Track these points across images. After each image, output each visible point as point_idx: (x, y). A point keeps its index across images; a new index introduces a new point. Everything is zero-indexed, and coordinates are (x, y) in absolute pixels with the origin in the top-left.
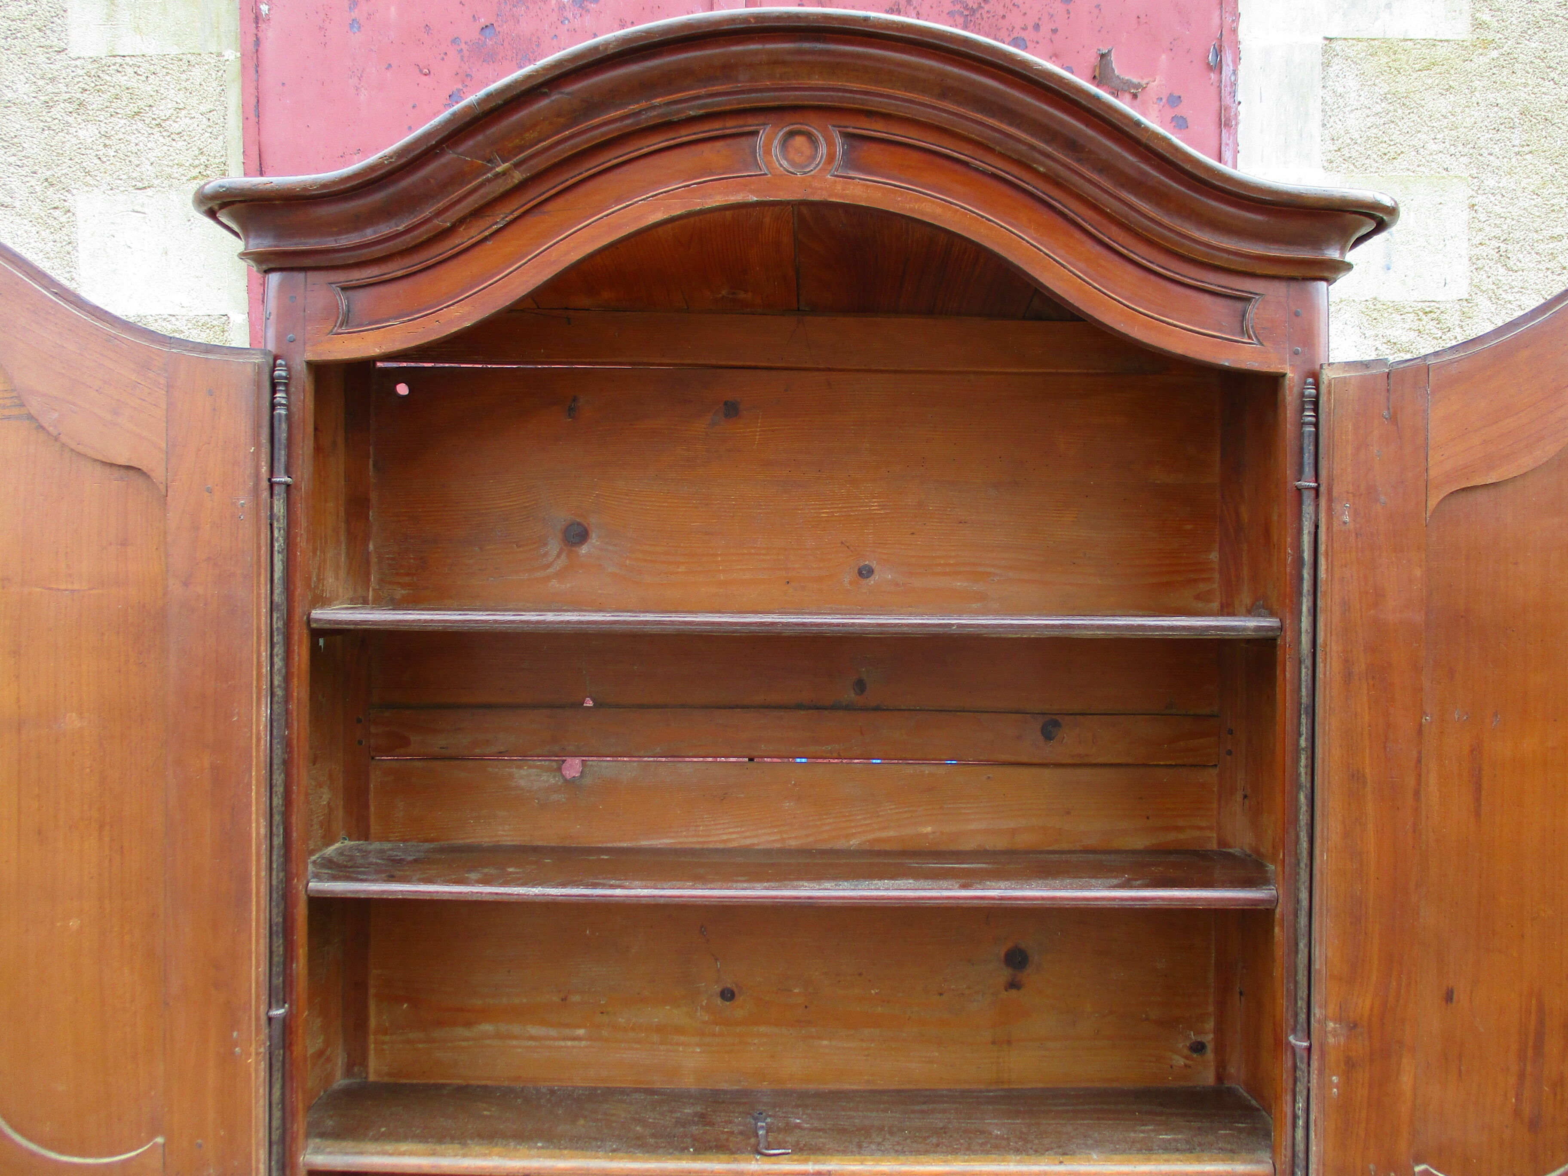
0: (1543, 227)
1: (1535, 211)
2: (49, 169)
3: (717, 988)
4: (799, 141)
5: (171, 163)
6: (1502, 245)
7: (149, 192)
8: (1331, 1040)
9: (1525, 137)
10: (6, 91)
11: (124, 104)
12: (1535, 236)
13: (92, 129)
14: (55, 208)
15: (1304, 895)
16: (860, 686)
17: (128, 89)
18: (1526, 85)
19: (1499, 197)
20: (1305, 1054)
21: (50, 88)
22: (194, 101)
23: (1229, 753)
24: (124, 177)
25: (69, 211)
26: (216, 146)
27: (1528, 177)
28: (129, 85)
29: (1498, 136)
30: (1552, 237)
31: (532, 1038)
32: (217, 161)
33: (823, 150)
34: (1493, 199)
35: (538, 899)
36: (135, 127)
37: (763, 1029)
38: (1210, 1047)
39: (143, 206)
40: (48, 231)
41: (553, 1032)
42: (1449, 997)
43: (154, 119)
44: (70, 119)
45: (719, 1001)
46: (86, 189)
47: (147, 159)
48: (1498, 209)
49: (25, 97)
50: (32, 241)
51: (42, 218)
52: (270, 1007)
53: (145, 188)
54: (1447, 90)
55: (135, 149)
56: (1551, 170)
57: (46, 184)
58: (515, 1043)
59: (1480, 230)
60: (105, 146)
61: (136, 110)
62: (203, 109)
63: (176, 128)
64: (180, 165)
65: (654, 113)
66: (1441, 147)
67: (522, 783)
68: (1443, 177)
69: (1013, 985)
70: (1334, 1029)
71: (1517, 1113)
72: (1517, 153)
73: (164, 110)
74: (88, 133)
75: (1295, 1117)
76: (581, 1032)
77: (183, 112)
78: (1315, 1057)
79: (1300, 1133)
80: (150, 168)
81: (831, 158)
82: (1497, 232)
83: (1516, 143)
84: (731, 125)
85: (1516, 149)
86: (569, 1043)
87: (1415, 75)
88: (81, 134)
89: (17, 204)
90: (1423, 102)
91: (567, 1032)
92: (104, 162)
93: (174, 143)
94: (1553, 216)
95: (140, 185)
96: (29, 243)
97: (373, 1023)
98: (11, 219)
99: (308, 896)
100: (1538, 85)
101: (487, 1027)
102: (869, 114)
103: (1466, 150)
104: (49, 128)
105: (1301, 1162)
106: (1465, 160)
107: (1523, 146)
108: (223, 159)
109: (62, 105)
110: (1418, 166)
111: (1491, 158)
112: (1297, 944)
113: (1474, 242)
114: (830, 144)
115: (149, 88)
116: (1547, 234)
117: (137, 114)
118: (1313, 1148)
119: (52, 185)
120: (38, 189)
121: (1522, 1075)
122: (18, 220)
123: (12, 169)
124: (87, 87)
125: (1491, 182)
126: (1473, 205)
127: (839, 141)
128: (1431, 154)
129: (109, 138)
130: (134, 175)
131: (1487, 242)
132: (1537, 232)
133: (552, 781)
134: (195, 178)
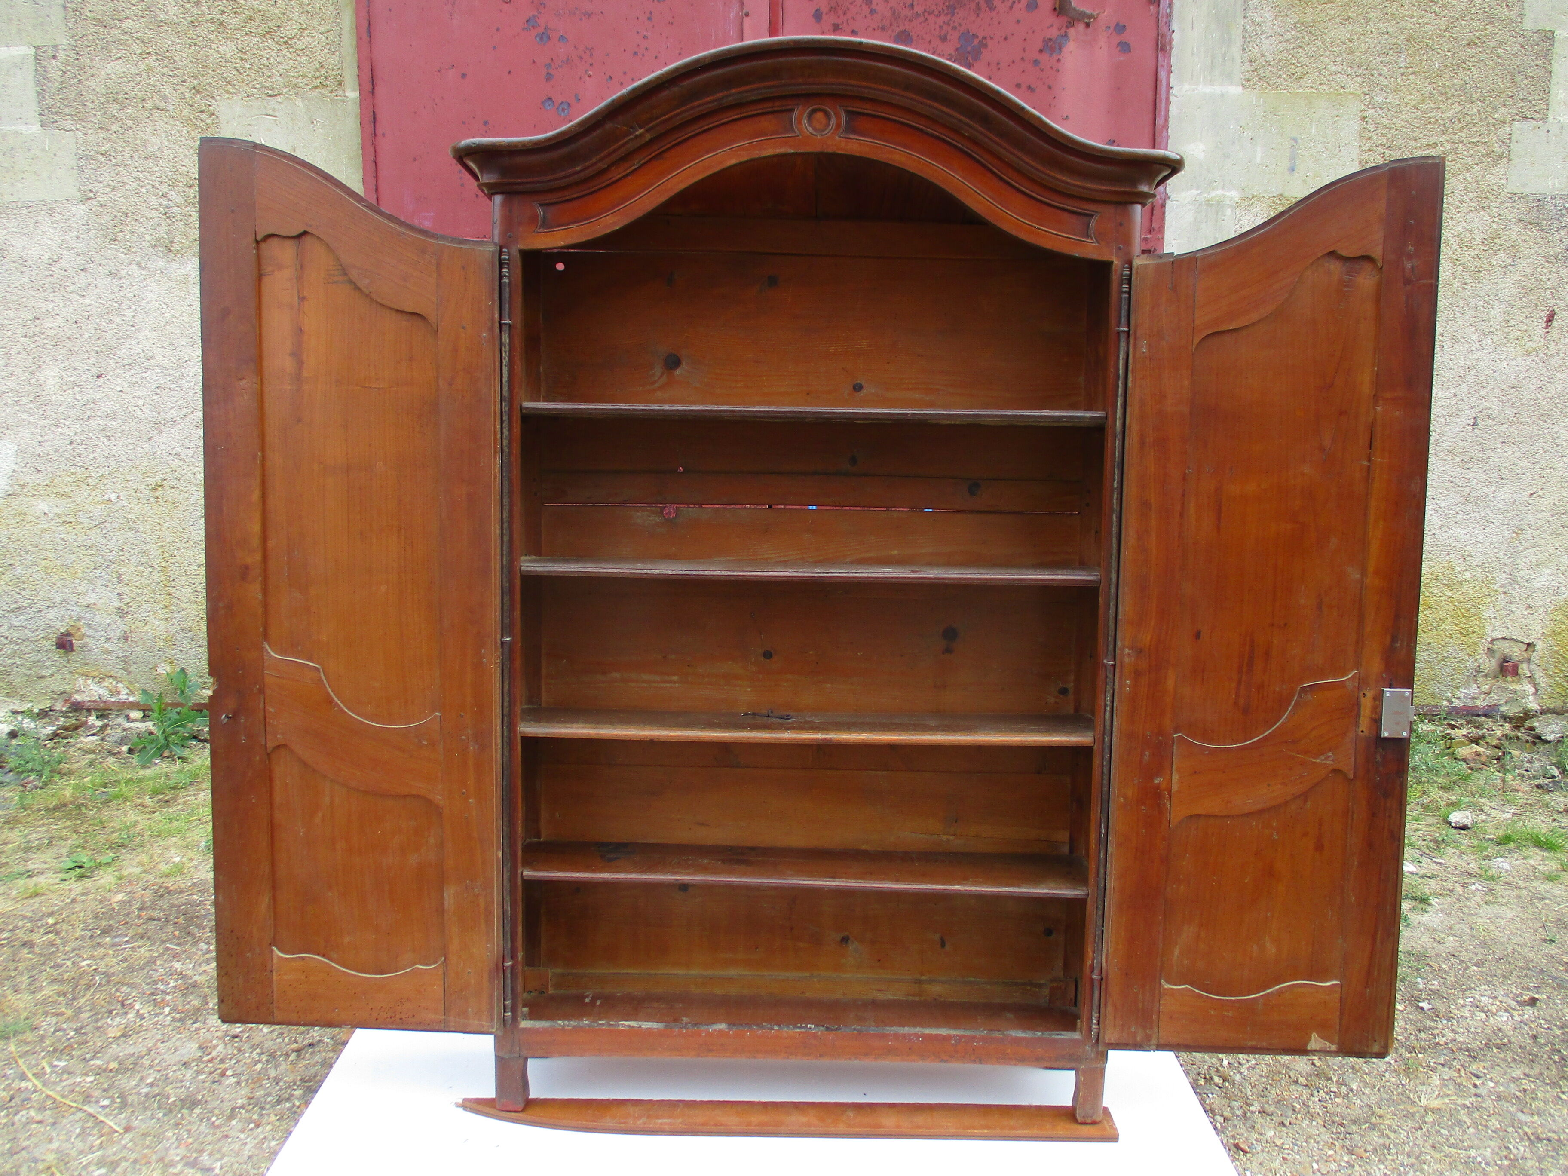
0: (1421, 136)
1: (1415, 122)
2: (195, 79)
3: (761, 651)
4: (819, 115)
5: (296, 75)
6: (1386, 151)
7: (279, 99)
8: (1127, 660)
9: (1409, 60)
10: (159, 12)
11: (257, 24)
12: (1414, 144)
13: (231, 45)
14: (202, 112)
15: (1114, 576)
16: (854, 461)
17: (260, 11)
18: (1412, 17)
19: (1385, 110)
20: (1112, 669)
21: (195, 11)
22: (315, 23)
23: (1088, 505)
24: (258, 86)
25: (213, 114)
26: (334, 61)
27: (1411, 94)
28: (261, 8)
29: (1387, 59)
30: (1427, 145)
31: (644, 682)
32: (334, 73)
33: (833, 121)
34: (1381, 112)
35: (659, 577)
36: (266, 44)
37: (790, 676)
38: (1071, 691)
39: (274, 110)
40: (196, 131)
41: (657, 678)
42: (1198, 635)
43: (282, 37)
44: (212, 37)
45: (762, 659)
46: (227, 96)
47: (278, 71)
48: (1385, 121)
49: (175, 18)
50: (183, 139)
51: (191, 120)
52: (502, 637)
53: (275, 95)
54: (1347, 20)
55: (266, 63)
56: (1429, 88)
57: (193, 91)
58: (633, 684)
59: (1369, 138)
60: (242, 59)
61: (267, 30)
62: (322, 29)
63: (300, 45)
64: (304, 76)
65: (731, 98)
66: (1339, 68)
67: (638, 521)
68: (1341, 94)
69: (948, 650)
70: (1129, 654)
71: (1236, 704)
72: (1402, 74)
73: (290, 29)
74: (227, 49)
75: (1106, 705)
76: (675, 678)
77: (307, 32)
78: (1117, 670)
79: (1108, 715)
80: (279, 79)
81: (838, 126)
82: (1384, 140)
83: (1402, 65)
84: (777, 105)
85: (1402, 71)
86: (668, 685)
87: (1320, 8)
88: (222, 49)
89: (171, 108)
90: (1326, 31)
91: (667, 678)
92: (241, 74)
93: (299, 58)
94: (1429, 127)
95: (271, 92)
96: (181, 141)
97: (544, 671)
98: (166, 120)
99: (521, 575)
100: (1422, 17)
101: (616, 675)
102: (863, 99)
103: (1360, 71)
104: (195, 44)
105: (1108, 731)
106: (1359, 79)
107: (1407, 68)
108: (339, 72)
109: (206, 25)
110: (1321, 84)
111: (1381, 78)
112: (1109, 605)
113: (1364, 148)
114: (838, 117)
115: (277, 11)
116: (1424, 141)
117: (268, 33)
118: (1115, 723)
119: (199, 92)
120: (187, 95)
121: (1239, 682)
122: (171, 121)
123: (165, 79)
124: (226, 10)
125: (1380, 99)
126: (1365, 118)
127: (843, 115)
128: (1331, 74)
129: (245, 53)
130: (267, 85)
131: (1375, 148)
132: (1416, 140)
133: (657, 520)
134: (316, 87)
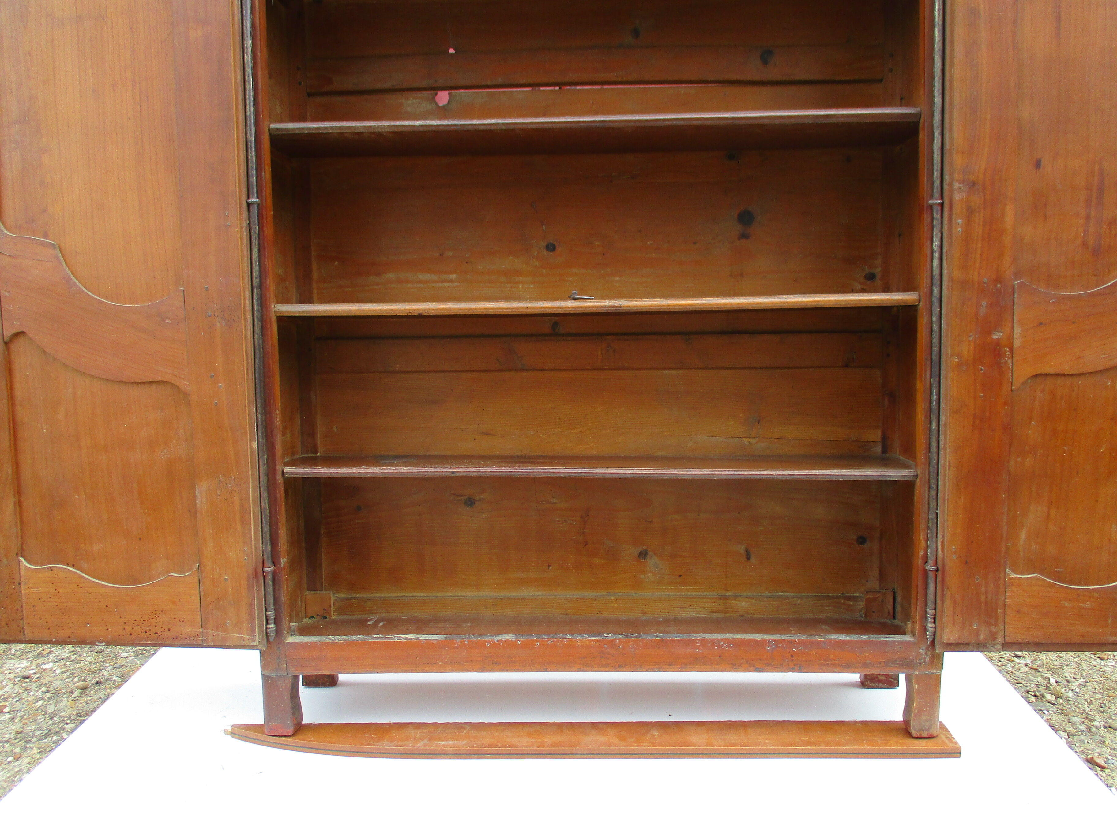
3: (543, 244)
8: (957, 196)
15: (937, 99)
16: (636, 33)
20: (939, 208)
23: (891, 70)
31: (420, 282)
35: (421, 129)
37: (575, 270)
38: (878, 276)
41: (434, 277)
42: (1038, 165)
45: (545, 252)
52: (248, 198)
58: (409, 285)
67: (409, 109)
69: (744, 236)
70: (960, 188)
71: (1084, 244)
75: (932, 252)
76: (453, 276)
78: (946, 209)
79: (936, 263)
86: (446, 285)
91: (444, 277)
97: (315, 275)
99: (270, 134)
101: (391, 276)
105: (937, 281)
112: (933, 135)
118: (945, 271)
121: (1088, 218)
133: (429, 107)
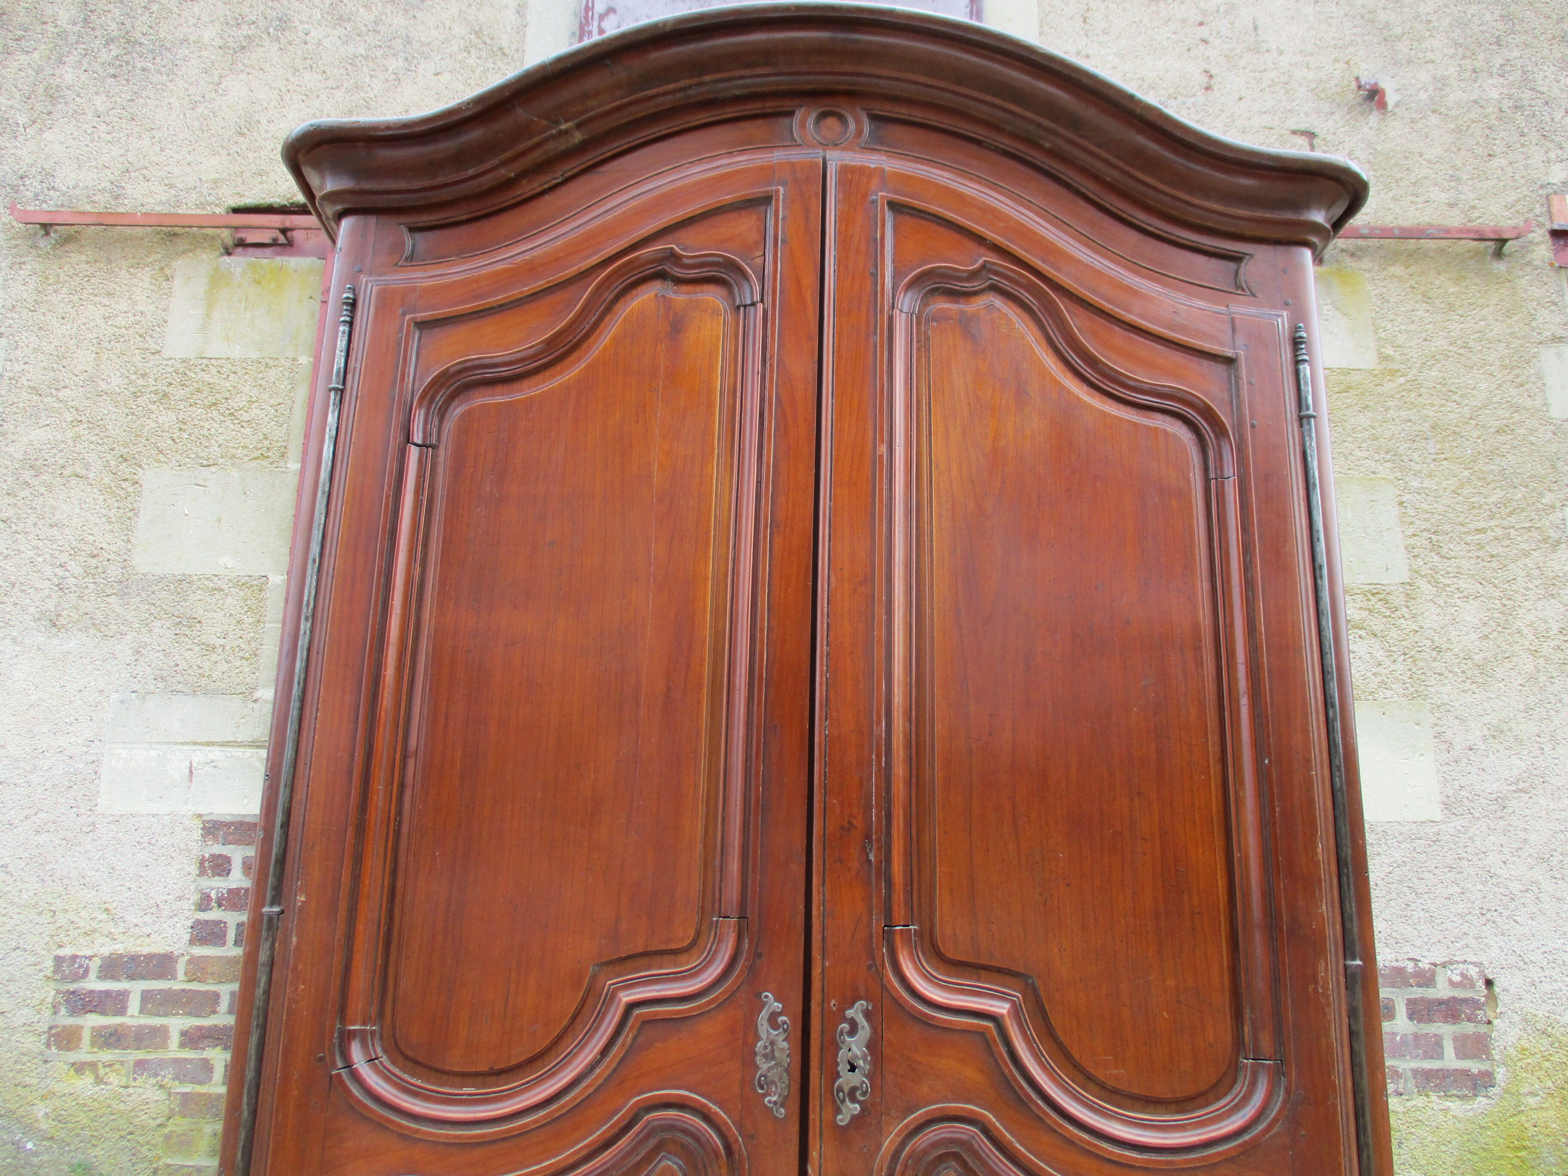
0: (1467, 521)
1: (1458, 507)
2: (125, 447)
4: (831, 119)
5: (236, 446)
6: (1433, 536)
7: (213, 469)
9: (1439, 446)
10: (100, 383)
11: (204, 396)
12: (1462, 529)
13: (172, 416)
14: (125, 480)
17: (209, 384)
18: (1433, 405)
19: (1423, 495)
21: (141, 382)
22: (265, 397)
24: (193, 456)
25: (137, 483)
26: (280, 433)
27: (1447, 479)
28: (211, 381)
29: (1415, 445)
30: (1476, 530)
32: (279, 445)
34: (1418, 497)
36: (210, 415)
39: (205, 480)
40: (114, 499)
43: (228, 409)
44: (153, 407)
46: (156, 464)
47: (217, 442)
48: (1424, 506)
49: (117, 388)
50: (97, 507)
51: (111, 488)
53: (209, 466)
54: (1365, 408)
55: (206, 432)
56: (1466, 473)
57: (121, 459)
59: (1411, 523)
60: (180, 429)
61: (214, 401)
62: (273, 402)
63: (246, 416)
64: (245, 447)
66: (1366, 454)
68: (1372, 479)
72: (1434, 460)
73: (237, 402)
74: (167, 419)
77: (256, 405)
80: (217, 449)
82: (1427, 525)
83: (1432, 451)
84: (771, 105)
85: (1433, 457)
87: (1335, 396)
88: (161, 419)
89: (91, 475)
90: (1345, 418)
92: (176, 443)
93: (242, 430)
94: (1474, 512)
95: (205, 463)
96: (95, 509)
98: (83, 488)
100: (1442, 405)
103: (1388, 457)
104: (133, 414)
106: (1388, 465)
107: (1438, 454)
108: (284, 444)
109: (148, 396)
110: (1349, 469)
111: (1412, 463)
113: (1408, 533)
115: (228, 384)
116: (1472, 526)
117: (214, 404)
119: (126, 460)
120: (112, 463)
122: (89, 489)
123: (92, 446)
124: (173, 382)
125: (1415, 484)
126: (1402, 503)
127: (866, 120)
128: (1358, 460)
129: (185, 424)
130: (202, 454)
131: (1419, 533)
132: (1462, 525)
134: (256, 458)
